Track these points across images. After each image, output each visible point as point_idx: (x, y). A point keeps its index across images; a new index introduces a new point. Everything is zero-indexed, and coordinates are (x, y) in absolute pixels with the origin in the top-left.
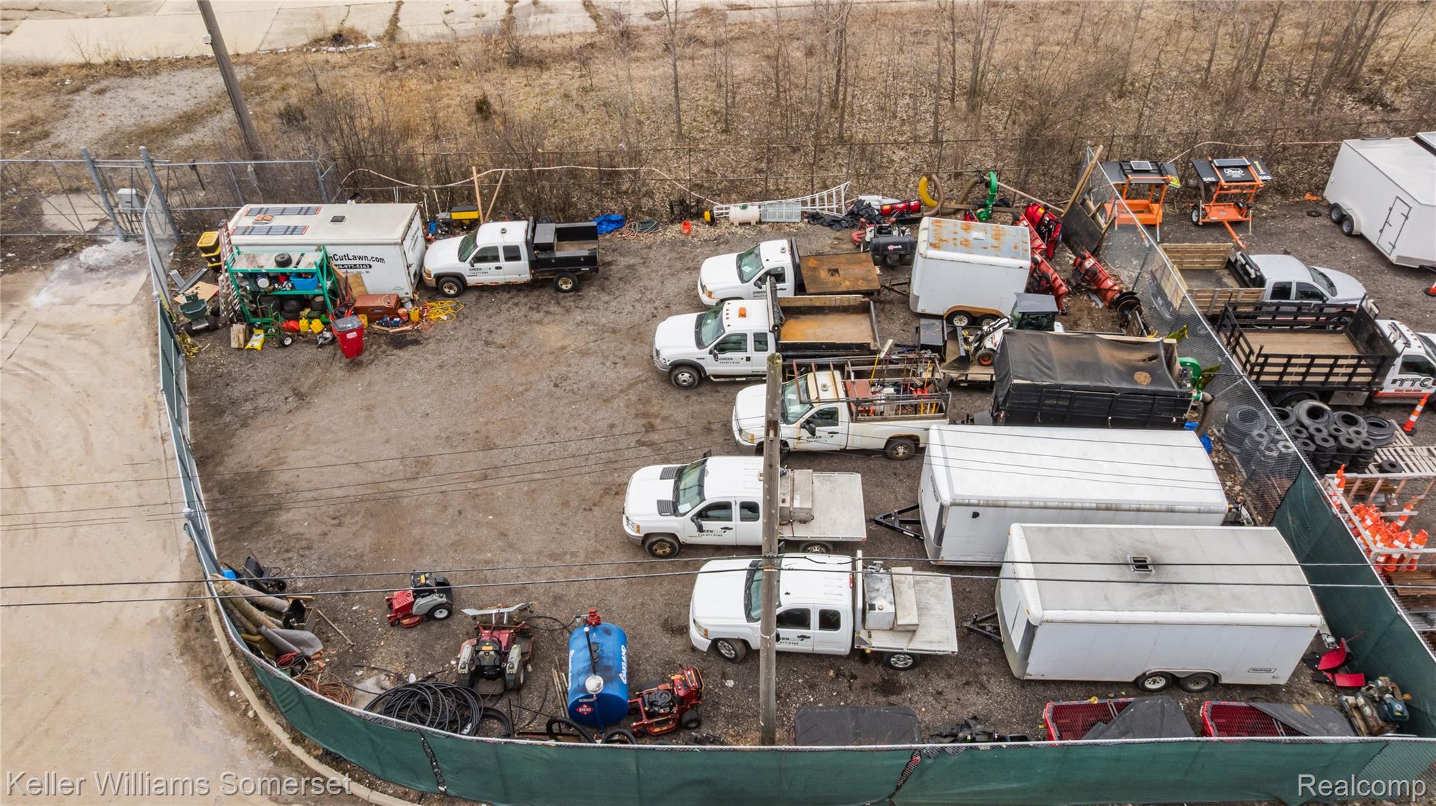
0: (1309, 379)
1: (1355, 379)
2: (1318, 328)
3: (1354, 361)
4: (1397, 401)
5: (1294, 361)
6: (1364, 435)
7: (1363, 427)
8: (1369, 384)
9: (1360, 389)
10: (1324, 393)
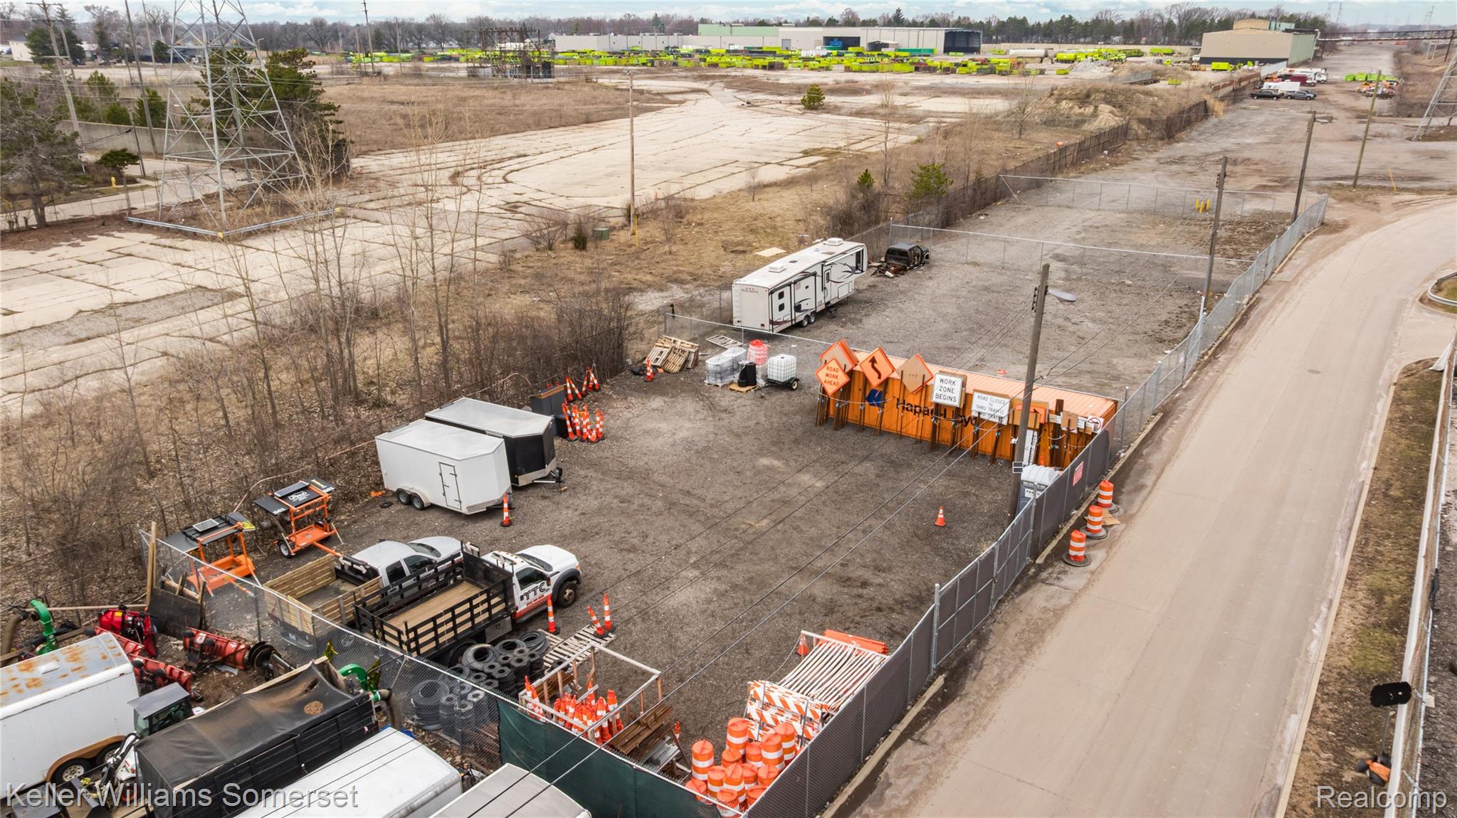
0: (460, 630)
1: (494, 611)
2: (443, 587)
3: (484, 597)
4: (534, 613)
5: (439, 621)
6: (527, 651)
7: (522, 645)
8: (506, 609)
9: (502, 618)
10: (478, 635)
